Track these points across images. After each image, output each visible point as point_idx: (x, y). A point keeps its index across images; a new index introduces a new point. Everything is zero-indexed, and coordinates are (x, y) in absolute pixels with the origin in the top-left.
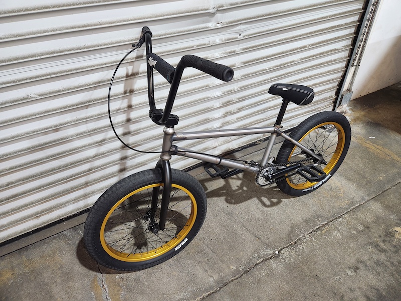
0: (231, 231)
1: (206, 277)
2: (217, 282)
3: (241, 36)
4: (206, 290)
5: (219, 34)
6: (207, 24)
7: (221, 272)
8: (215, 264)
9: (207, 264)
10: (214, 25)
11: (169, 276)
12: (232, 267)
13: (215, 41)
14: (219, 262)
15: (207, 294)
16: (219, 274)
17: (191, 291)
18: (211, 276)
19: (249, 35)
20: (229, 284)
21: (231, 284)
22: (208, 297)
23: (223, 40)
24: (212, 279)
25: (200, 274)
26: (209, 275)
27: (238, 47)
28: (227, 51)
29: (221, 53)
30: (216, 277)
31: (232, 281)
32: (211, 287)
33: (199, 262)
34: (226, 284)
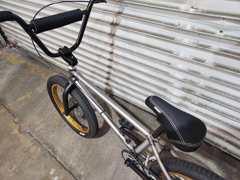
0: (109, 161)
1: (72, 158)
2: (70, 167)
3: (222, 34)
4: (65, 162)
5: (192, 20)
6: (180, 4)
7: (78, 166)
8: (82, 161)
9: (81, 156)
10: (186, 8)
11: (69, 139)
12: (82, 172)
13: (185, 26)
14: (84, 162)
15: (63, 164)
16: (76, 166)
17: (63, 154)
18: (74, 161)
19: (233, 37)
20: (71, 175)
21: (71, 176)
22: (61, 165)
23: (196, 28)
24: (72, 162)
25: (74, 154)
26: (74, 160)
27: (217, 45)
28: (200, 43)
29: (192, 41)
30: (74, 165)
31: (74, 176)
32: (67, 164)
33: (81, 151)
34: (70, 173)
